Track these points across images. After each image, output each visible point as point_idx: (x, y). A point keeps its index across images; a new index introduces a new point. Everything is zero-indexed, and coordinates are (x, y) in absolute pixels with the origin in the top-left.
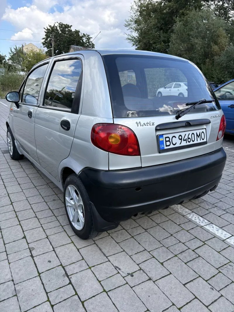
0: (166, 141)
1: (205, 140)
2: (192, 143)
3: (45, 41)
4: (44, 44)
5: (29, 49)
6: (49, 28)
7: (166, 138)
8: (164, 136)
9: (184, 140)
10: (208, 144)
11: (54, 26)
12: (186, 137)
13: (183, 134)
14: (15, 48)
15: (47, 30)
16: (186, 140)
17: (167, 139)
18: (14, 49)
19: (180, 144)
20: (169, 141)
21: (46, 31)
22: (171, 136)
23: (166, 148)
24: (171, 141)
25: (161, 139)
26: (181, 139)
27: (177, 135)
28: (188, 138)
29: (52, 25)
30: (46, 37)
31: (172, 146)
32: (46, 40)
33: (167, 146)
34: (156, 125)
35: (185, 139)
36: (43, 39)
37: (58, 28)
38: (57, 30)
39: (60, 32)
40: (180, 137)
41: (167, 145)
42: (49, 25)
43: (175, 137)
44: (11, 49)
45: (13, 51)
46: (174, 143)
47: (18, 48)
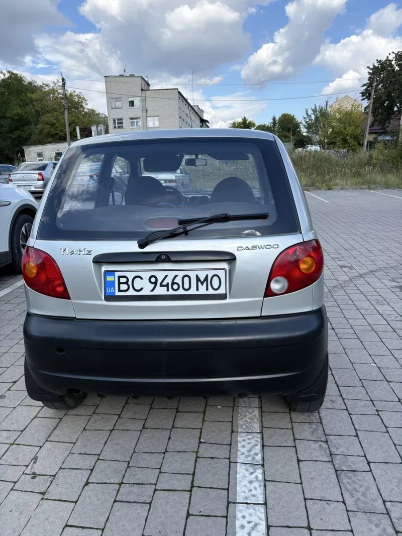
0: (120, 283)
1: (222, 291)
2: (181, 292)
3: (366, 90)
4: (363, 94)
5: (334, 106)
6: (376, 65)
7: (119, 277)
8: (117, 274)
9: (161, 285)
10: (228, 301)
11: (386, 60)
12: (169, 280)
13: (160, 276)
14: (314, 108)
15: (372, 69)
16: (167, 285)
17: (124, 280)
18: (312, 110)
19: (152, 290)
20: (127, 283)
21: (371, 71)
22: (130, 276)
23: (118, 293)
24: (130, 283)
25: (110, 278)
26: (155, 283)
27: (146, 276)
28: (173, 283)
29: (384, 59)
30: (369, 82)
31: (131, 292)
32: (368, 87)
33: (120, 291)
34: (94, 254)
35: (164, 283)
36: (364, 85)
37: (393, 63)
38: (391, 66)
39: (397, 68)
40: (153, 280)
41: (121, 289)
42: (377, 60)
43: (142, 278)
44: (307, 111)
45: (309, 114)
46: (137, 288)
47: (318, 108)
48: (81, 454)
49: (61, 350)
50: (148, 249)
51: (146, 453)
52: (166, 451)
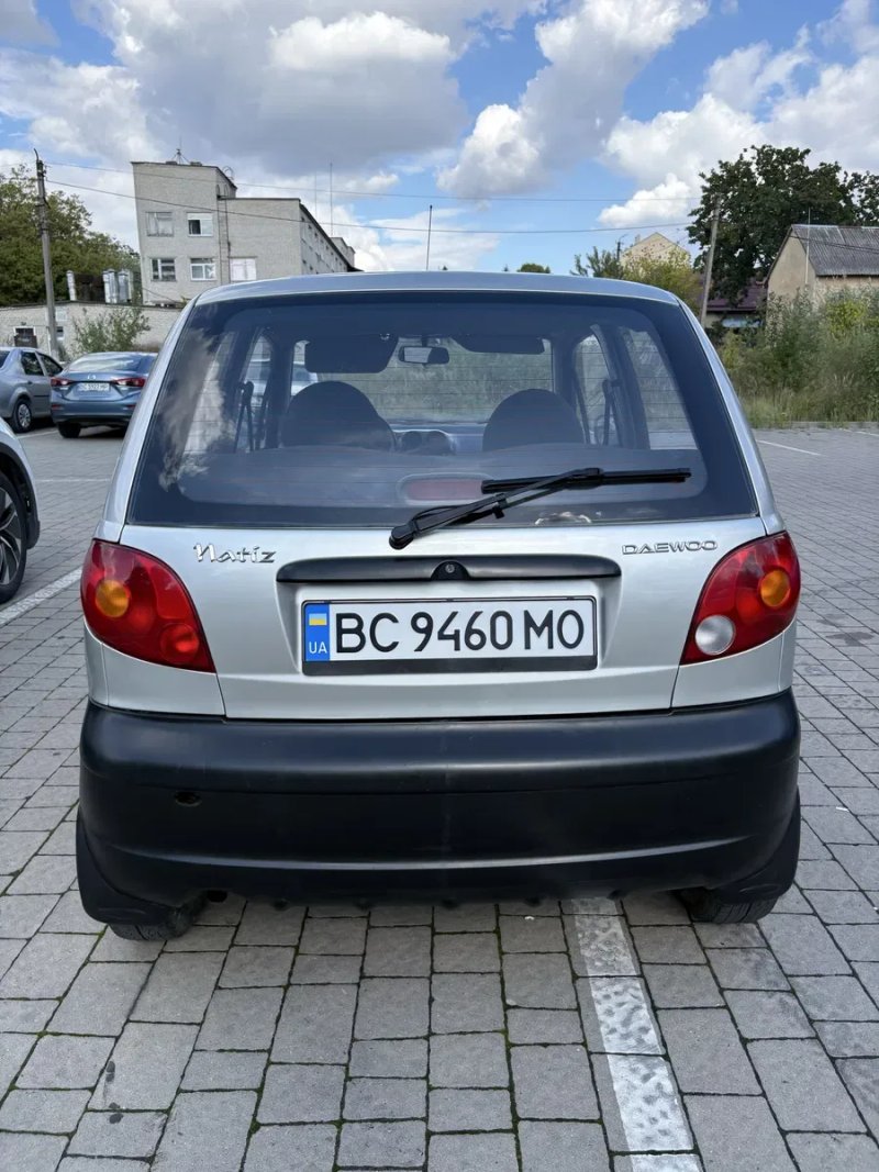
0: (341, 631)
1: (585, 649)
2: (489, 652)
3: (698, 222)
4: (692, 231)
5: (633, 252)
6: (719, 172)
7: (340, 617)
8: (335, 610)
9: (442, 636)
10: (598, 673)
11: (739, 162)
12: (459, 624)
13: (439, 614)
14: (592, 254)
15: (709, 180)
16: (456, 637)
17: (352, 624)
18: (589, 258)
19: (420, 648)
20: (358, 631)
21: (708, 185)
22: (368, 614)
23: (335, 656)
24: (366, 631)
25: (316, 620)
26: (428, 631)
27: (405, 613)
28: (470, 631)
29: (733, 161)
30: (703, 206)
31: (369, 653)
32: (703, 217)
33: (340, 649)
34: (281, 561)
35: (449, 631)
36: (694, 213)
37: (753, 168)
38: (748, 174)
39: (760, 180)
40: (422, 623)
41: (344, 645)
42: (720, 162)
43: (394, 620)
44: (578, 261)
45: (583, 266)
46: (384, 643)
47: (600, 255)
48: (222, 1051)
49: (185, 796)
50: (413, 549)
51: (383, 1039)
52: (431, 1034)
